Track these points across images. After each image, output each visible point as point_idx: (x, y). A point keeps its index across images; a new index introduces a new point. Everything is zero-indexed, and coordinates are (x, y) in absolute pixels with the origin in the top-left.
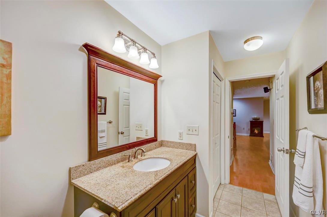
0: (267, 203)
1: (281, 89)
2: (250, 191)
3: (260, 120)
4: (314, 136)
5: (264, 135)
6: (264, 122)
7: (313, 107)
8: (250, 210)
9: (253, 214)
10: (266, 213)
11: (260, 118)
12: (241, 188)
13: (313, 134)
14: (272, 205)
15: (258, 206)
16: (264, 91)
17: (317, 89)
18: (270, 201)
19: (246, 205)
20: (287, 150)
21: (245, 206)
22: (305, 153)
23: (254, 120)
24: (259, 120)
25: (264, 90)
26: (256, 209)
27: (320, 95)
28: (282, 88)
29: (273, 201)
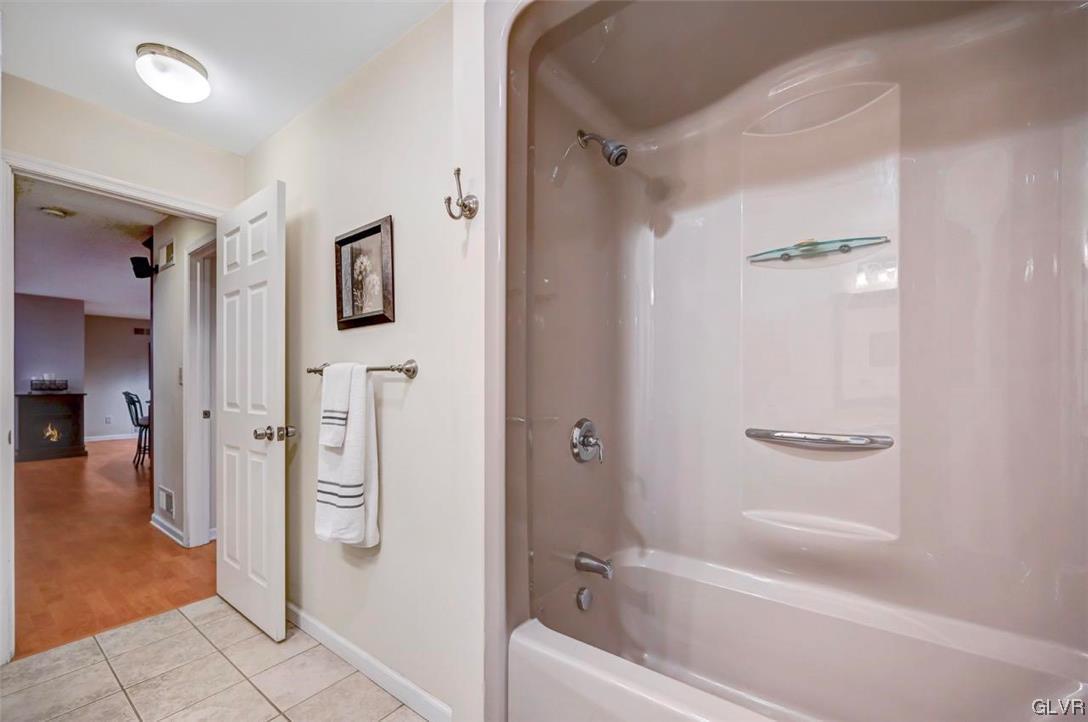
0: (205, 625)
1: (250, 262)
2: (129, 629)
3: (71, 391)
4: (368, 370)
5: (86, 449)
6: (85, 398)
7: (347, 313)
8: (162, 676)
9: (180, 679)
10: (215, 650)
11: (69, 384)
12: (88, 640)
13: (365, 367)
14: (222, 620)
15: (182, 650)
16: (135, 269)
17: (361, 273)
18: (212, 614)
19: (141, 675)
20: (280, 429)
21: (141, 679)
22: (347, 413)
23: (41, 389)
24: (64, 392)
25: (132, 266)
26: (181, 662)
27: (370, 286)
28: (253, 259)
29: (219, 612)
